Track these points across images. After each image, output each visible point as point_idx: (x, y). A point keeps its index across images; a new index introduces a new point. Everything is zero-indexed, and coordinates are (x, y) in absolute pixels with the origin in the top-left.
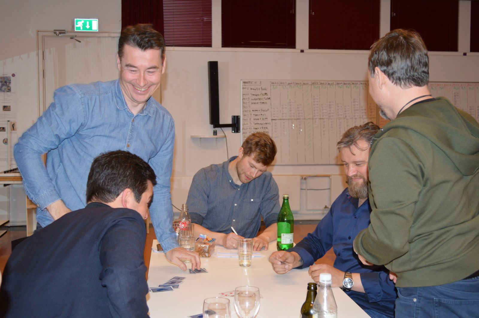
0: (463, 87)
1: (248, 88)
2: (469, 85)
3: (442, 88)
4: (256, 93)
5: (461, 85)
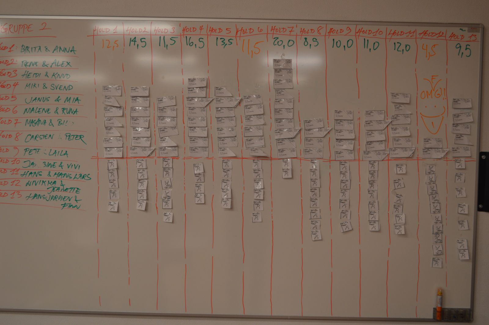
0: (310, 40)
2: (331, 29)
3: (226, 42)
5: (303, 31)
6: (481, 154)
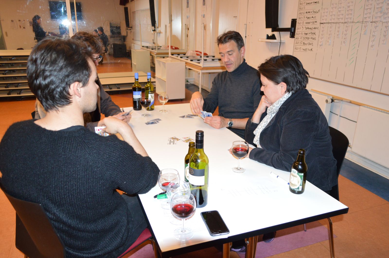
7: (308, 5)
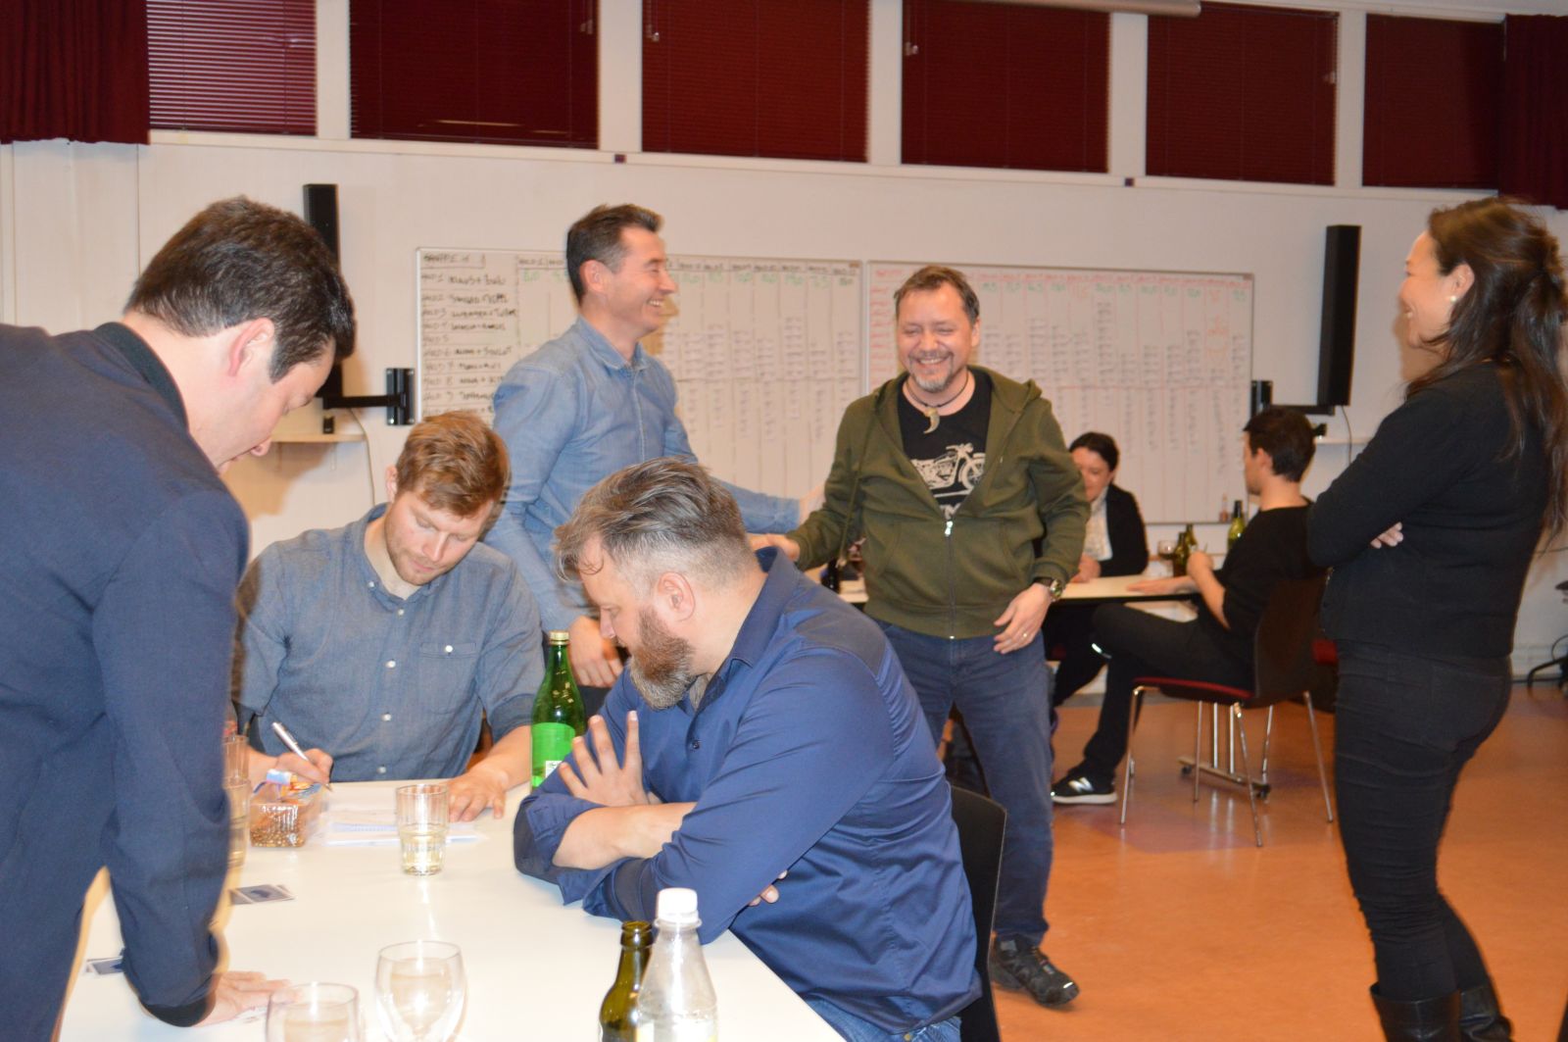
0: (1125, 286)
1: (440, 276)
2: (1141, 278)
3: (1061, 287)
4: (469, 295)
5: (1119, 279)
6: (1254, 382)
7: (459, 330)
